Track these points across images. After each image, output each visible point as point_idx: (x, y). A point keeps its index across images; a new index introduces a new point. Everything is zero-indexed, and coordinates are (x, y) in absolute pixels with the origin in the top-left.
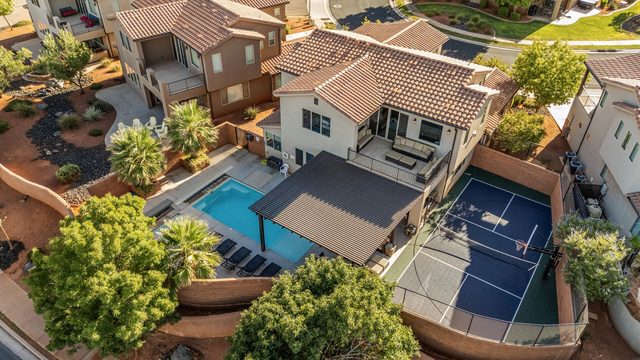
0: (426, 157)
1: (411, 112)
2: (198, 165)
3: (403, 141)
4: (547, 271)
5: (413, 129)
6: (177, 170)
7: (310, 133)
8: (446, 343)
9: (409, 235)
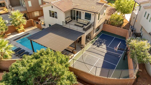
0: (87, 24)
1: (81, 10)
2: (20, 31)
3: (80, 20)
4: (125, 57)
5: (83, 16)
6: (14, 32)
7: (52, 18)
8: (89, 79)
9: (82, 48)
